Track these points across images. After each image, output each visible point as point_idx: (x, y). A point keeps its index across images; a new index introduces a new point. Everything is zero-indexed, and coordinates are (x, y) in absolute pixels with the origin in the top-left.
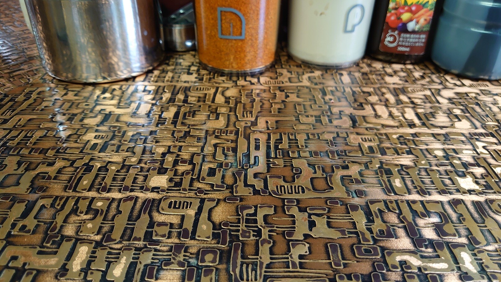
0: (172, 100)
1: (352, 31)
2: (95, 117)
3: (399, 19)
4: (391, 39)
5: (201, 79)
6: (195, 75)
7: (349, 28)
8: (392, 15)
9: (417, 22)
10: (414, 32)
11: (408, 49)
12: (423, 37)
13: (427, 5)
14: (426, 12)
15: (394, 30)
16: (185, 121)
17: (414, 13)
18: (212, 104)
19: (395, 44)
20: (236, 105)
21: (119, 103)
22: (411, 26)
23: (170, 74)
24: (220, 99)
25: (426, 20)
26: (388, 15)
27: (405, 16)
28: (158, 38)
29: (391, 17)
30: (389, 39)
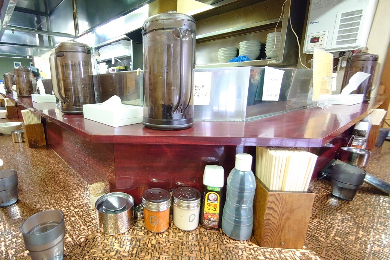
0: (135, 245)
1: (192, 221)
2: (113, 252)
3: (208, 217)
4: (206, 222)
5: (145, 235)
6: (143, 232)
7: (191, 221)
8: (205, 215)
9: (214, 218)
10: (213, 221)
11: (212, 226)
12: (217, 223)
13: (216, 214)
14: (216, 216)
15: (207, 220)
16: (139, 255)
17: (212, 216)
18: (147, 247)
19: (208, 224)
20: (154, 249)
21: (120, 245)
22: (212, 219)
23: (135, 231)
24: (150, 245)
25: (216, 218)
26: (204, 215)
27: (210, 216)
28: (133, 213)
29: (205, 216)
30: (205, 222)
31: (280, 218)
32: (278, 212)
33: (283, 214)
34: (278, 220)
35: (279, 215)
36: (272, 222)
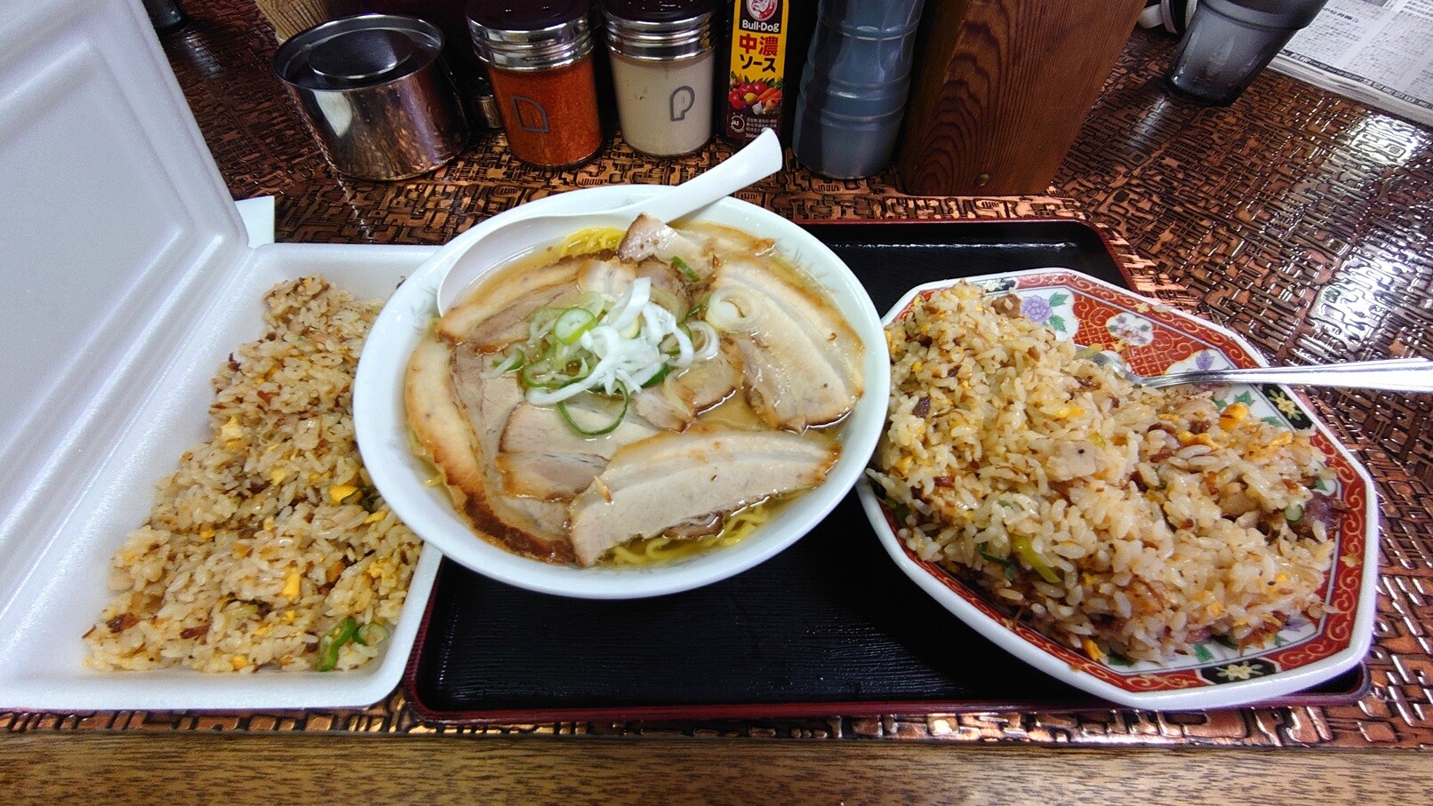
1: (682, 118)
3: (742, 99)
4: (738, 124)
6: (504, 169)
7: (677, 114)
8: (734, 94)
9: (764, 105)
10: (761, 116)
12: (775, 123)
13: (772, 84)
14: (772, 92)
15: (738, 113)
17: (758, 93)
19: (742, 130)
21: (413, 211)
22: (757, 108)
25: (773, 101)
26: (730, 93)
27: (749, 97)
29: (733, 97)
30: (734, 123)
31: (1004, 72)
32: (1003, 46)
33: (1017, 57)
34: (994, 84)
35: (1004, 60)
36: (971, 96)
